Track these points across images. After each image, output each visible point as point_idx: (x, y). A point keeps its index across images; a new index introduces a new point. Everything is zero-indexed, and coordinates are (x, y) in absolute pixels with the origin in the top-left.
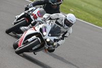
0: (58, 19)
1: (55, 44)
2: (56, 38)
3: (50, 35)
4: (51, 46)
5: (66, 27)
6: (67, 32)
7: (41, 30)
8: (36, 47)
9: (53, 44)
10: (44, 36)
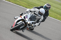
0: (35, 11)
1: (33, 25)
2: (33, 22)
3: (30, 20)
4: (31, 26)
5: (39, 15)
6: (40, 19)
7: (24, 17)
8: (22, 27)
9: (31, 25)
10: (26, 21)
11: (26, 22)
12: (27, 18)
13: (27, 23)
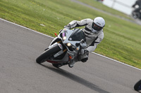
11: (64, 42)
12: (65, 35)
13: (66, 44)
